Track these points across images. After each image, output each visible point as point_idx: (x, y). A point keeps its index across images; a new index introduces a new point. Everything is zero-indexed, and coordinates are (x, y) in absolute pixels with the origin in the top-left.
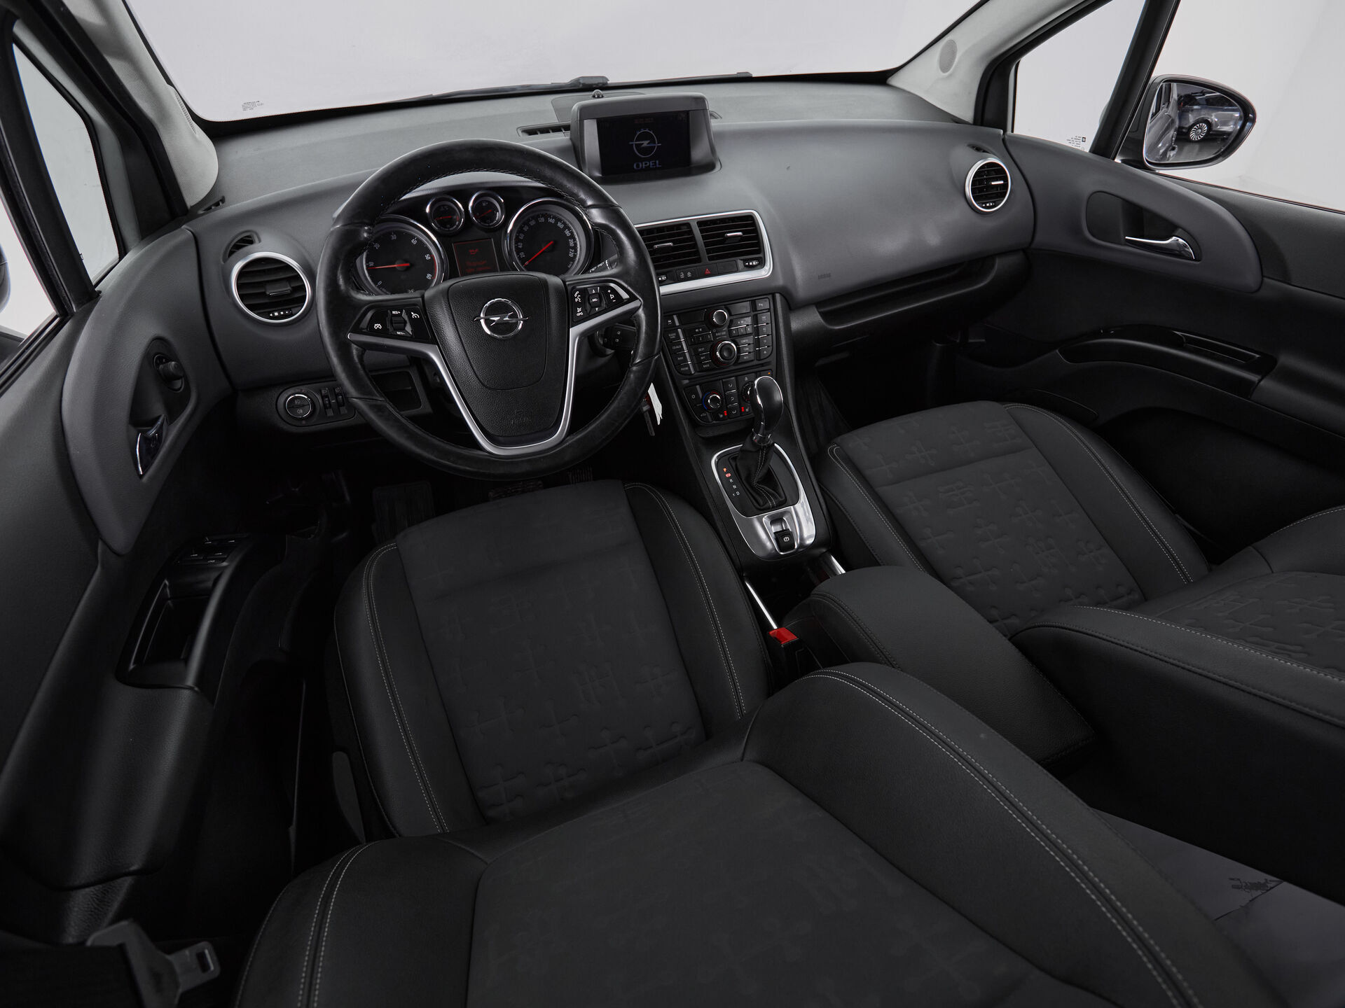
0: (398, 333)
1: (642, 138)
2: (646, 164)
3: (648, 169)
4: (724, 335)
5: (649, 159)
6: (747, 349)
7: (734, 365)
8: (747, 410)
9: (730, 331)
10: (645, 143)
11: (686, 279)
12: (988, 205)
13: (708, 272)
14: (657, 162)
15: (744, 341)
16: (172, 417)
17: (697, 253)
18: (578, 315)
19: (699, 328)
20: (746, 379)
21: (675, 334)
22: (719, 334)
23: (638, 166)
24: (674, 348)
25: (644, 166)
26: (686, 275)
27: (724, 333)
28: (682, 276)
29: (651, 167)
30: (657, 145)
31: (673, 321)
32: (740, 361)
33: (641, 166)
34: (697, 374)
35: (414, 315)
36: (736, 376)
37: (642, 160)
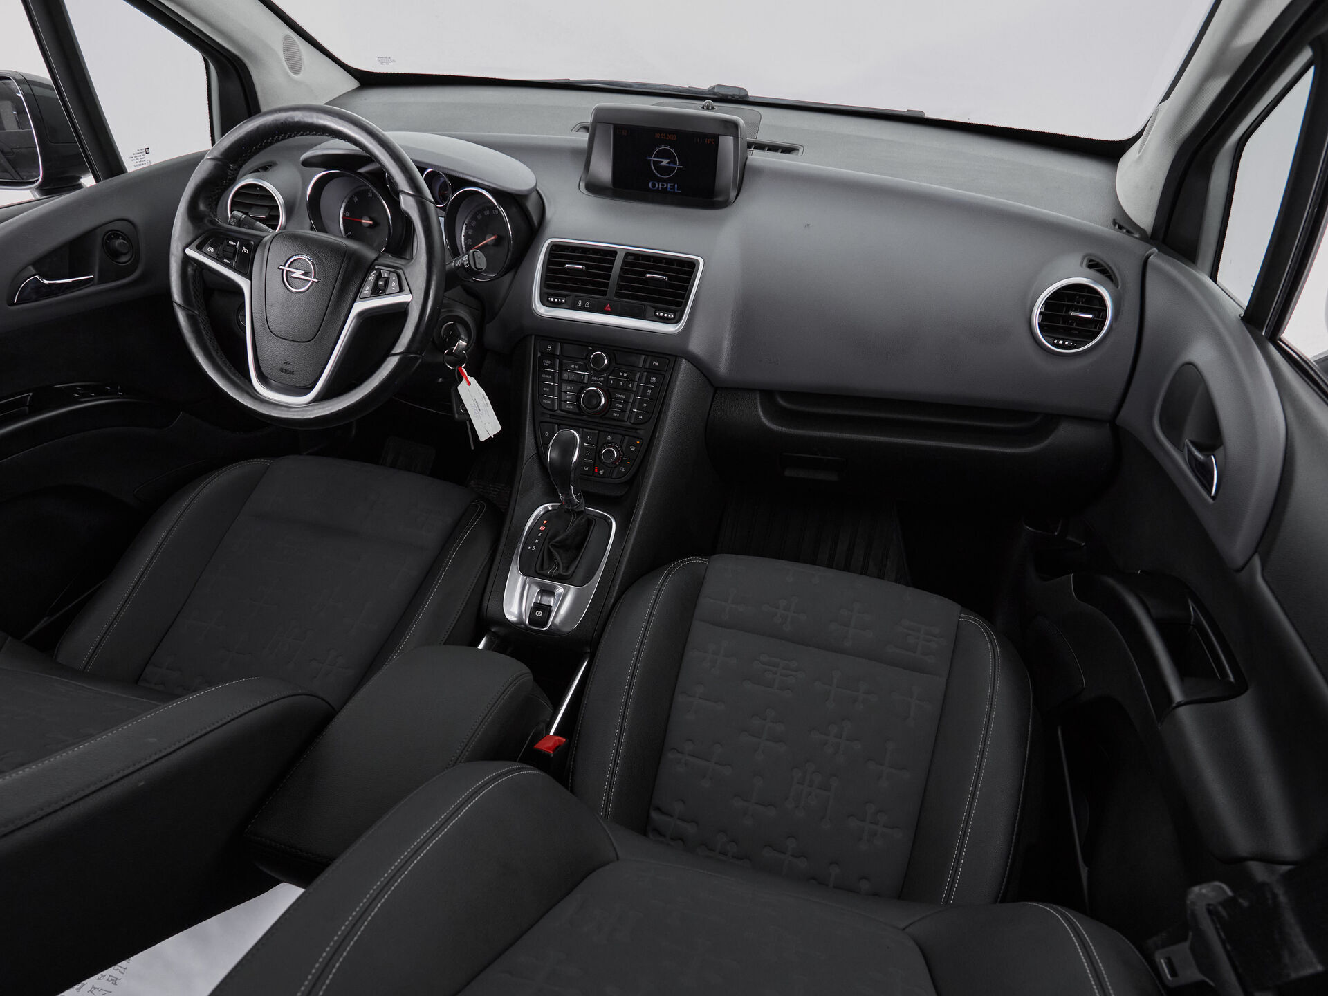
0: (225, 260)
1: (664, 154)
2: (663, 185)
3: (664, 190)
4: (601, 382)
5: (667, 181)
6: (621, 406)
7: (601, 417)
8: (601, 472)
9: (607, 380)
10: (665, 162)
11: (583, 309)
12: (1061, 342)
13: (608, 307)
14: (676, 186)
15: (620, 396)
16: (102, 279)
17: (606, 285)
18: (365, 292)
19: (575, 365)
20: (609, 438)
21: (549, 362)
22: (595, 379)
23: (654, 185)
24: (544, 376)
25: (660, 186)
26: (583, 304)
27: (602, 379)
28: (579, 304)
29: (669, 190)
30: (678, 166)
31: (554, 348)
32: (607, 416)
33: (657, 186)
34: (559, 412)
35: (244, 249)
36: (599, 431)
37: (659, 180)
